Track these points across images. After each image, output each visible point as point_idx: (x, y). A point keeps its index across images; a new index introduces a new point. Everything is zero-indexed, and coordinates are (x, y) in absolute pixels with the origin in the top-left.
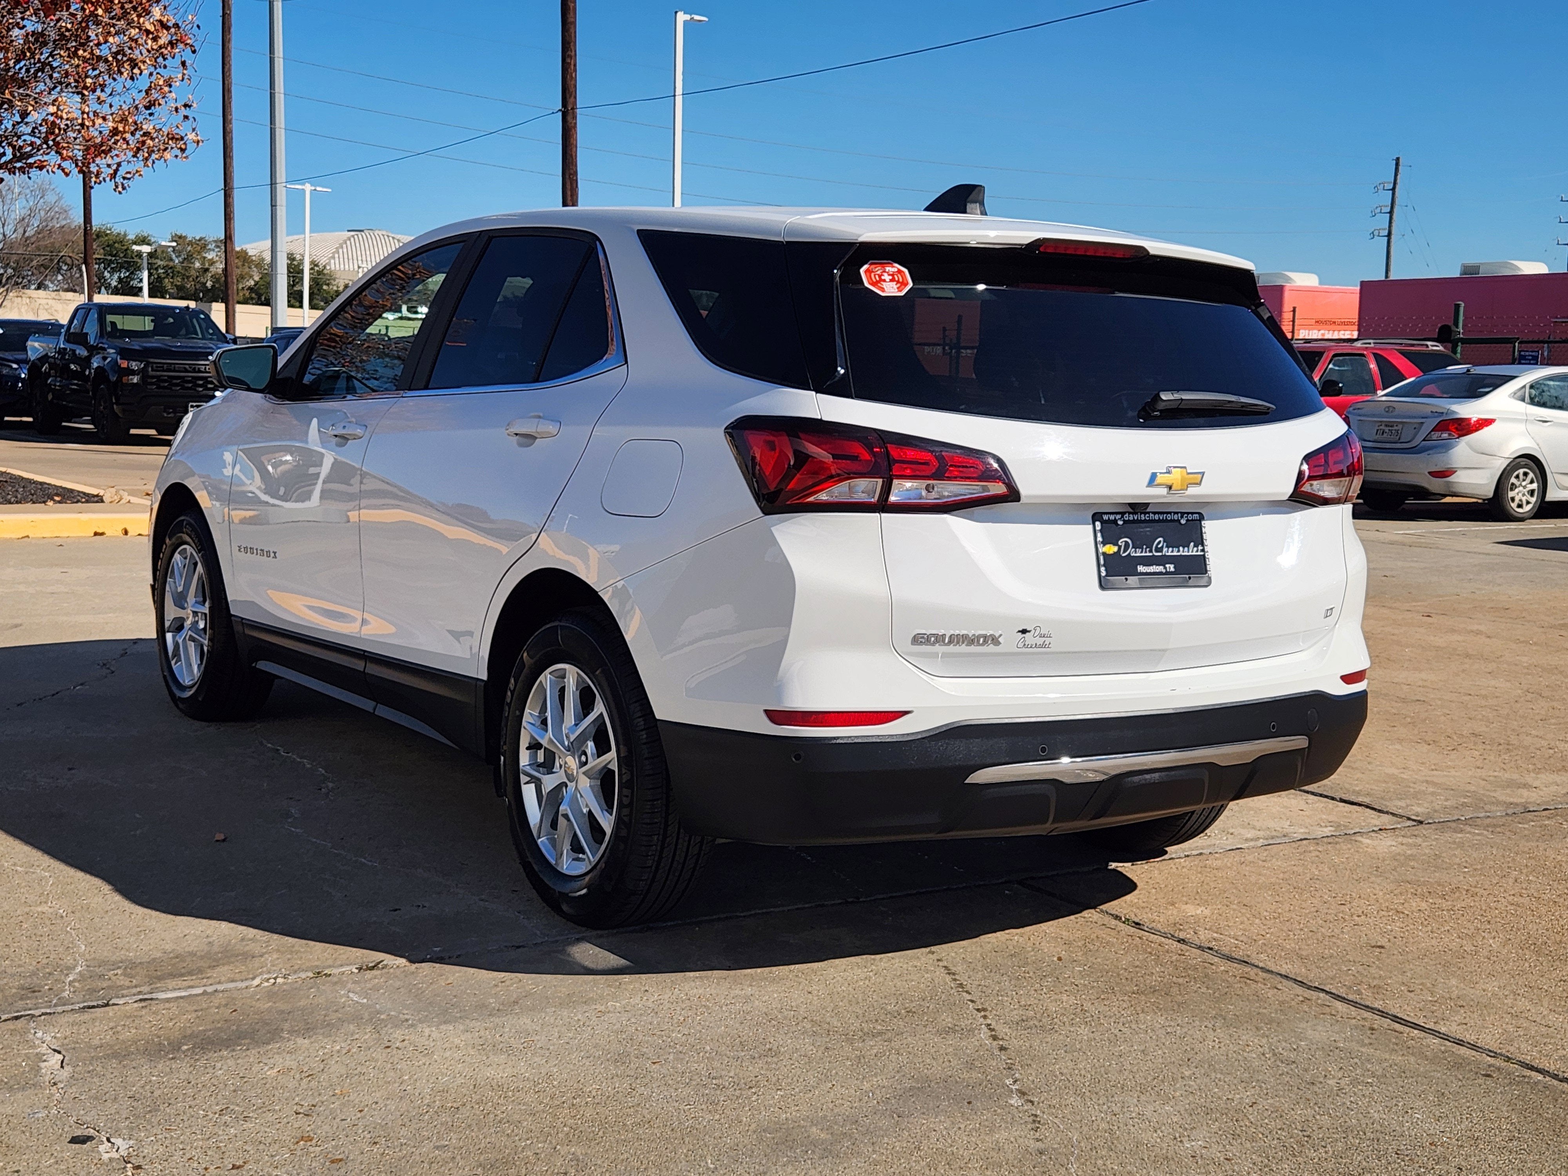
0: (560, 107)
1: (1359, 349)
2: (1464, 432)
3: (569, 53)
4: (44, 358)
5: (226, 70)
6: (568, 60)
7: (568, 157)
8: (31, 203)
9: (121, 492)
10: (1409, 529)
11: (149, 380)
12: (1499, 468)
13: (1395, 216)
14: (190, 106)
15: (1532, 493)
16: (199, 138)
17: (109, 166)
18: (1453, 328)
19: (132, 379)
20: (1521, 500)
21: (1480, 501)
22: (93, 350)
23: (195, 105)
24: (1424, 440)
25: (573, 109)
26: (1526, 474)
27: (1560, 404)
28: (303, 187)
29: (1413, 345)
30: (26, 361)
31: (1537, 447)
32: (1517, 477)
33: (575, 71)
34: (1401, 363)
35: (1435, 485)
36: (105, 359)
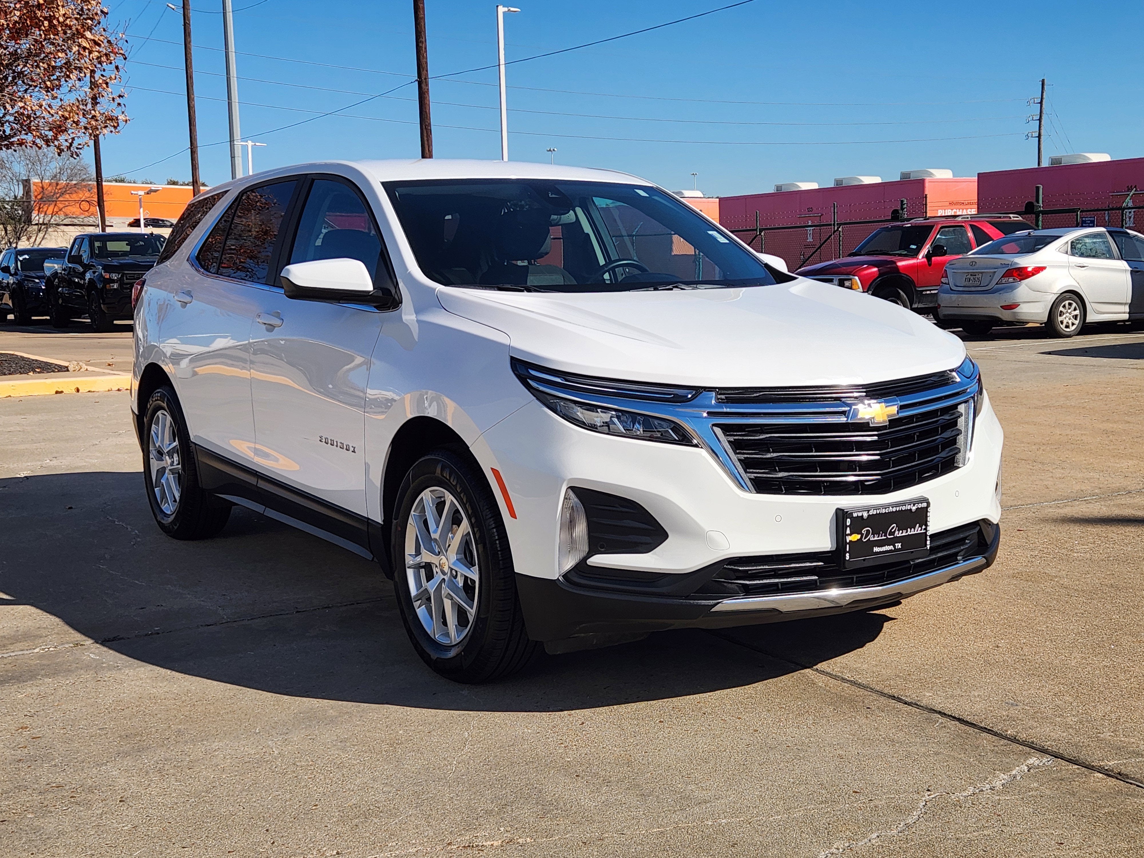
0: (417, 78)
1: (959, 222)
2: (1024, 277)
3: (421, 39)
4: (55, 274)
5: (188, 63)
6: (421, 45)
7: (424, 113)
8: (61, 164)
9: (81, 363)
10: (985, 346)
11: (124, 286)
12: (1050, 302)
13: (1043, 122)
14: (122, 97)
15: (1075, 317)
16: (127, 118)
17: (66, 140)
18: (1035, 204)
19: (113, 286)
20: (1068, 323)
21: (1038, 325)
22: (87, 267)
23: (126, 96)
24: (997, 284)
25: (425, 79)
26: (1070, 304)
27: (1094, 254)
28: (247, 143)
29: (1000, 217)
30: (43, 277)
31: (1077, 285)
32: (1064, 306)
33: (426, 52)
34: (990, 230)
35: (1006, 315)
36: (94, 272)
